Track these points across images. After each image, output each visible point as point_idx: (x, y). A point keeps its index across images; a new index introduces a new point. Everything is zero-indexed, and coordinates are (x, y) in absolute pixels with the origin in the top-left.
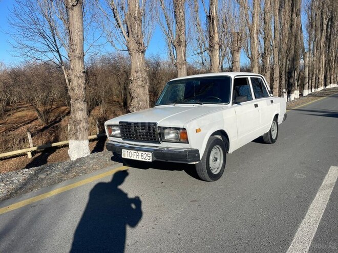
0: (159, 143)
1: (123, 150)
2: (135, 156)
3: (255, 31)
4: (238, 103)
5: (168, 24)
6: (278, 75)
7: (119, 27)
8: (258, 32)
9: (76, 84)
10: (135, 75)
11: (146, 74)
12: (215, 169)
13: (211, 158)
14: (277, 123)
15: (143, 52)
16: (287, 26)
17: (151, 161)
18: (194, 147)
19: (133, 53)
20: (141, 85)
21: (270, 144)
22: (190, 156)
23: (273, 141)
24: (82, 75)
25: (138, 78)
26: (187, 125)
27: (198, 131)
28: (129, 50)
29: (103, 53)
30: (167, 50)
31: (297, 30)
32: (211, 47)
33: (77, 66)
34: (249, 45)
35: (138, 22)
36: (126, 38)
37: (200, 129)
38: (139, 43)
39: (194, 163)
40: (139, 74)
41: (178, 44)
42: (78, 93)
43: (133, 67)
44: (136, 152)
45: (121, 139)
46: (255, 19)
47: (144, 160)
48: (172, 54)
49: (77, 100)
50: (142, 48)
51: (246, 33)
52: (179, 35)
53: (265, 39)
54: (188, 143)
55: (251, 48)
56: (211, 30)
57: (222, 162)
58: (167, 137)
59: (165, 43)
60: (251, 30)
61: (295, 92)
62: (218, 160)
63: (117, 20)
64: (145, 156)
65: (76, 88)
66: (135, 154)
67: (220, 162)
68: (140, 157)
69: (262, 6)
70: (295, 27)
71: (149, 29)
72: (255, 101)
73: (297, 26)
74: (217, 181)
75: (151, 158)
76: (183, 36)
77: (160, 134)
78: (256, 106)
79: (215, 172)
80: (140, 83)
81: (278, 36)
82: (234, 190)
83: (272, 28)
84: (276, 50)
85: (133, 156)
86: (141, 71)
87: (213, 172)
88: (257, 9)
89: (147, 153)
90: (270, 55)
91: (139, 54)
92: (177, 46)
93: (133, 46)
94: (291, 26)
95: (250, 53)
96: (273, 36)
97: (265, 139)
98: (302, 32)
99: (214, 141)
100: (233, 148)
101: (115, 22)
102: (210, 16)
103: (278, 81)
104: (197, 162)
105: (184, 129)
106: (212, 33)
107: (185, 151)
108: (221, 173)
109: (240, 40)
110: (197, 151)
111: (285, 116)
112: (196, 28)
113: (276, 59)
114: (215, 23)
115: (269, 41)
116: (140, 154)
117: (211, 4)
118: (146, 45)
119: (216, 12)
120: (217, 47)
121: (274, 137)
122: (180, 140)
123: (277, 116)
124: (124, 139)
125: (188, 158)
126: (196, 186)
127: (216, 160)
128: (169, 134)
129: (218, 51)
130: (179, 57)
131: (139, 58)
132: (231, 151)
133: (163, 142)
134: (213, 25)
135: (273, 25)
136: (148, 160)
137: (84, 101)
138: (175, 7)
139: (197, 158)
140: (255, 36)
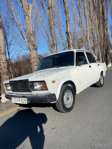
0: (31, 92)
1: (12, 98)
2: (18, 101)
3: (88, 38)
4: (79, 65)
5: (48, 37)
6: (101, 57)
7: (24, 39)
8: (90, 38)
9: (3, 66)
10: (33, 60)
11: (38, 59)
12: (68, 104)
13: (65, 98)
14: (103, 76)
15: (36, 49)
16: (103, 35)
17: (27, 103)
18: (52, 92)
19: (31, 50)
20: (37, 65)
21: (100, 87)
22: (49, 98)
23: (102, 86)
24: (5, 62)
25: (35, 62)
26: (46, 79)
27: (54, 82)
28: (29, 49)
29: (22, 54)
30: (48, 49)
31: (107, 37)
32: (69, 46)
33: (3, 58)
34: (86, 44)
35: (33, 36)
36: (28, 43)
37: (55, 81)
38: (34, 45)
39: (53, 102)
40: (35, 60)
41: (53, 45)
42: (4, 71)
43: (32, 56)
44: (19, 98)
45: (12, 91)
46: (88, 33)
47: (23, 103)
48: (51, 50)
49: (3, 74)
50: (35, 47)
51: (84, 39)
52: (53, 41)
53: (93, 41)
54: (48, 90)
55: (88, 45)
56: (68, 38)
57: (72, 100)
58: (35, 88)
59: (47, 46)
60: (86, 37)
61: (110, 64)
62: (70, 99)
63: (23, 36)
64: (23, 100)
65: (3, 68)
66: (18, 100)
67: (71, 100)
68: (21, 102)
69: (91, 27)
70: (106, 35)
71: (38, 38)
72: (89, 64)
73: (107, 35)
74: (70, 112)
75: (27, 101)
76: (55, 41)
77: (31, 86)
78: (90, 67)
79: (68, 106)
80: (36, 64)
81: (99, 39)
82: (80, 118)
83: (96, 36)
84: (99, 46)
85: (17, 101)
86: (36, 58)
87: (67, 107)
88: (88, 28)
89: (24, 99)
90: (97, 48)
91: (34, 51)
92: (53, 46)
93: (31, 47)
94: (104, 35)
95: (87, 48)
96: (97, 40)
97: (97, 85)
98: (109, 38)
99: (66, 87)
100: (78, 91)
101: (22, 37)
102: (67, 32)
103: (101, 59)
104: (55, 102)
105: (44, 81)
106: (69, 40)
107: (46, 95)
108: (72, 106)
109: (82, 42)
110: (54, 95)
111: (107, 72)
112: (61, 38)
113: (99, 50)
114: (70, 35)
115: (95, 42)
116: (21, 100)
117: (67, 27)
118: (37, 46)
119: (70, 30)
120: (71, 45)
121: (102, 83)
122: (43, 89)
123: (102, 72)
124: (13, 91)
125: (48, 99)
126: (57, 117)
127: (68, 99)
128: (36, 85)
129: (72, 47)
130: (54, 51)
131: (34, 52)
132: (77, 93)
133: (34, 91)
134: (69, 36)
135: (96, 35)
136: (25, 103)
137: (8, 74)
138: (50, 28)
139: (55, 99)
140: (89, 40)
